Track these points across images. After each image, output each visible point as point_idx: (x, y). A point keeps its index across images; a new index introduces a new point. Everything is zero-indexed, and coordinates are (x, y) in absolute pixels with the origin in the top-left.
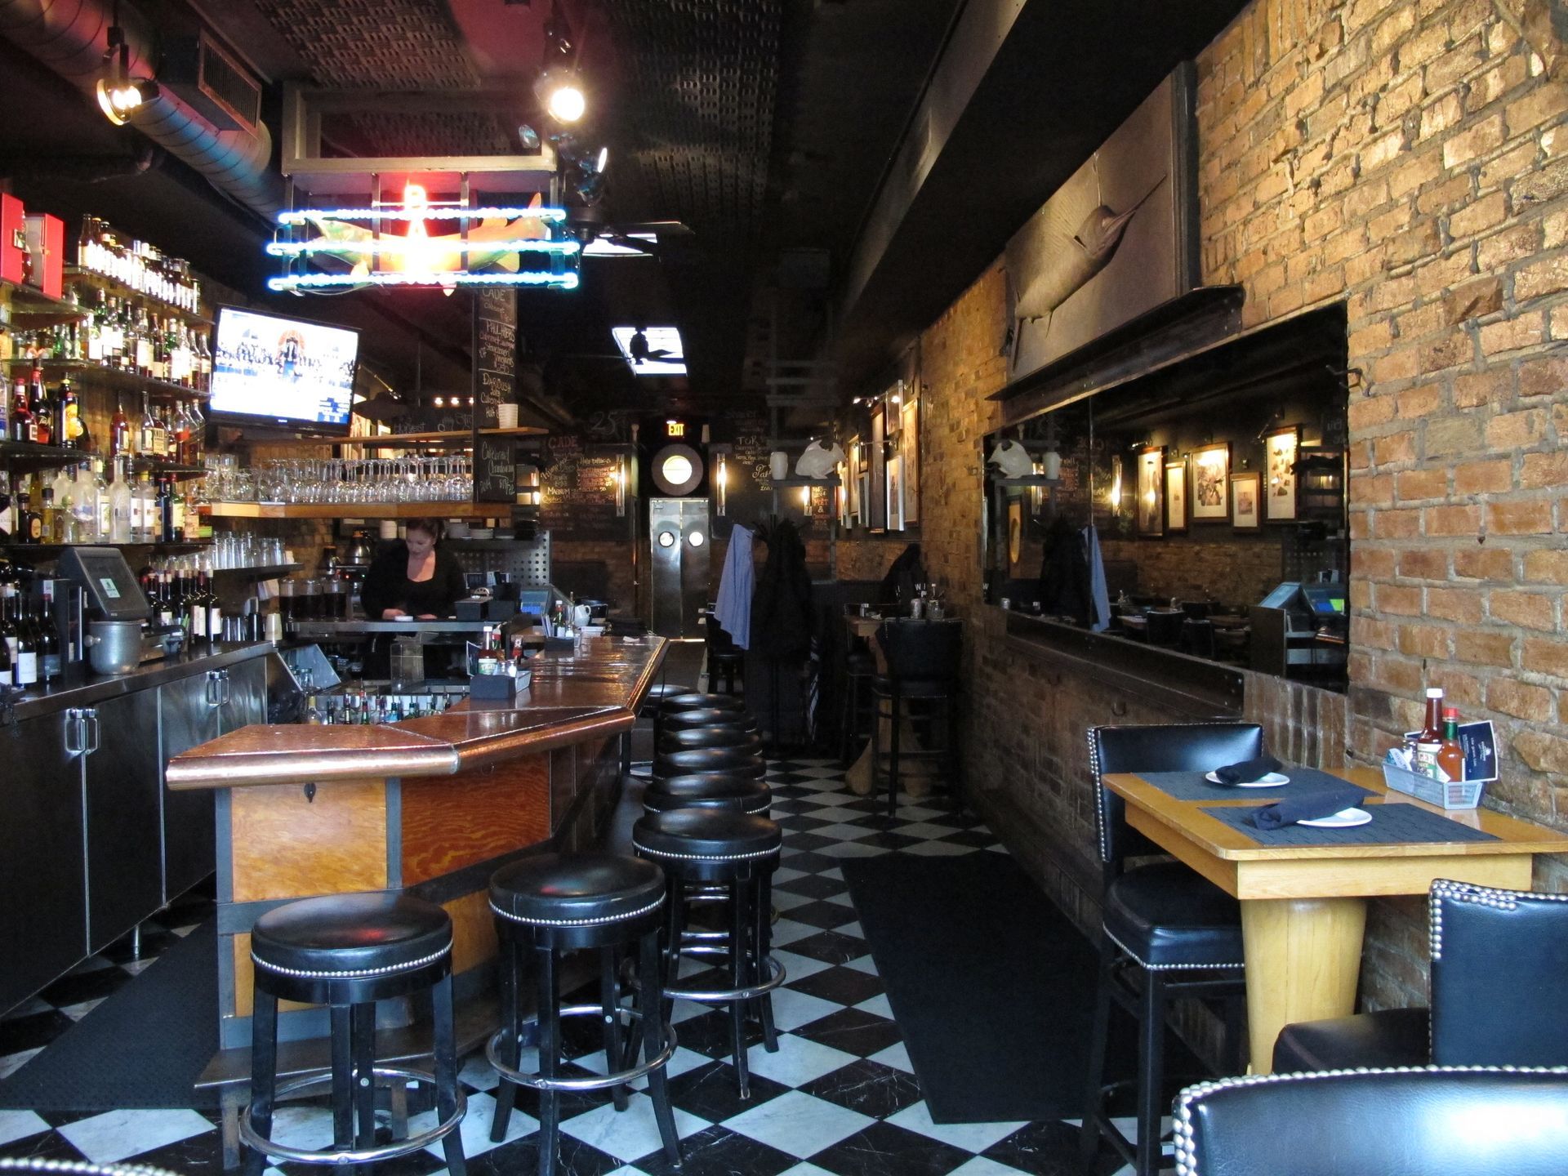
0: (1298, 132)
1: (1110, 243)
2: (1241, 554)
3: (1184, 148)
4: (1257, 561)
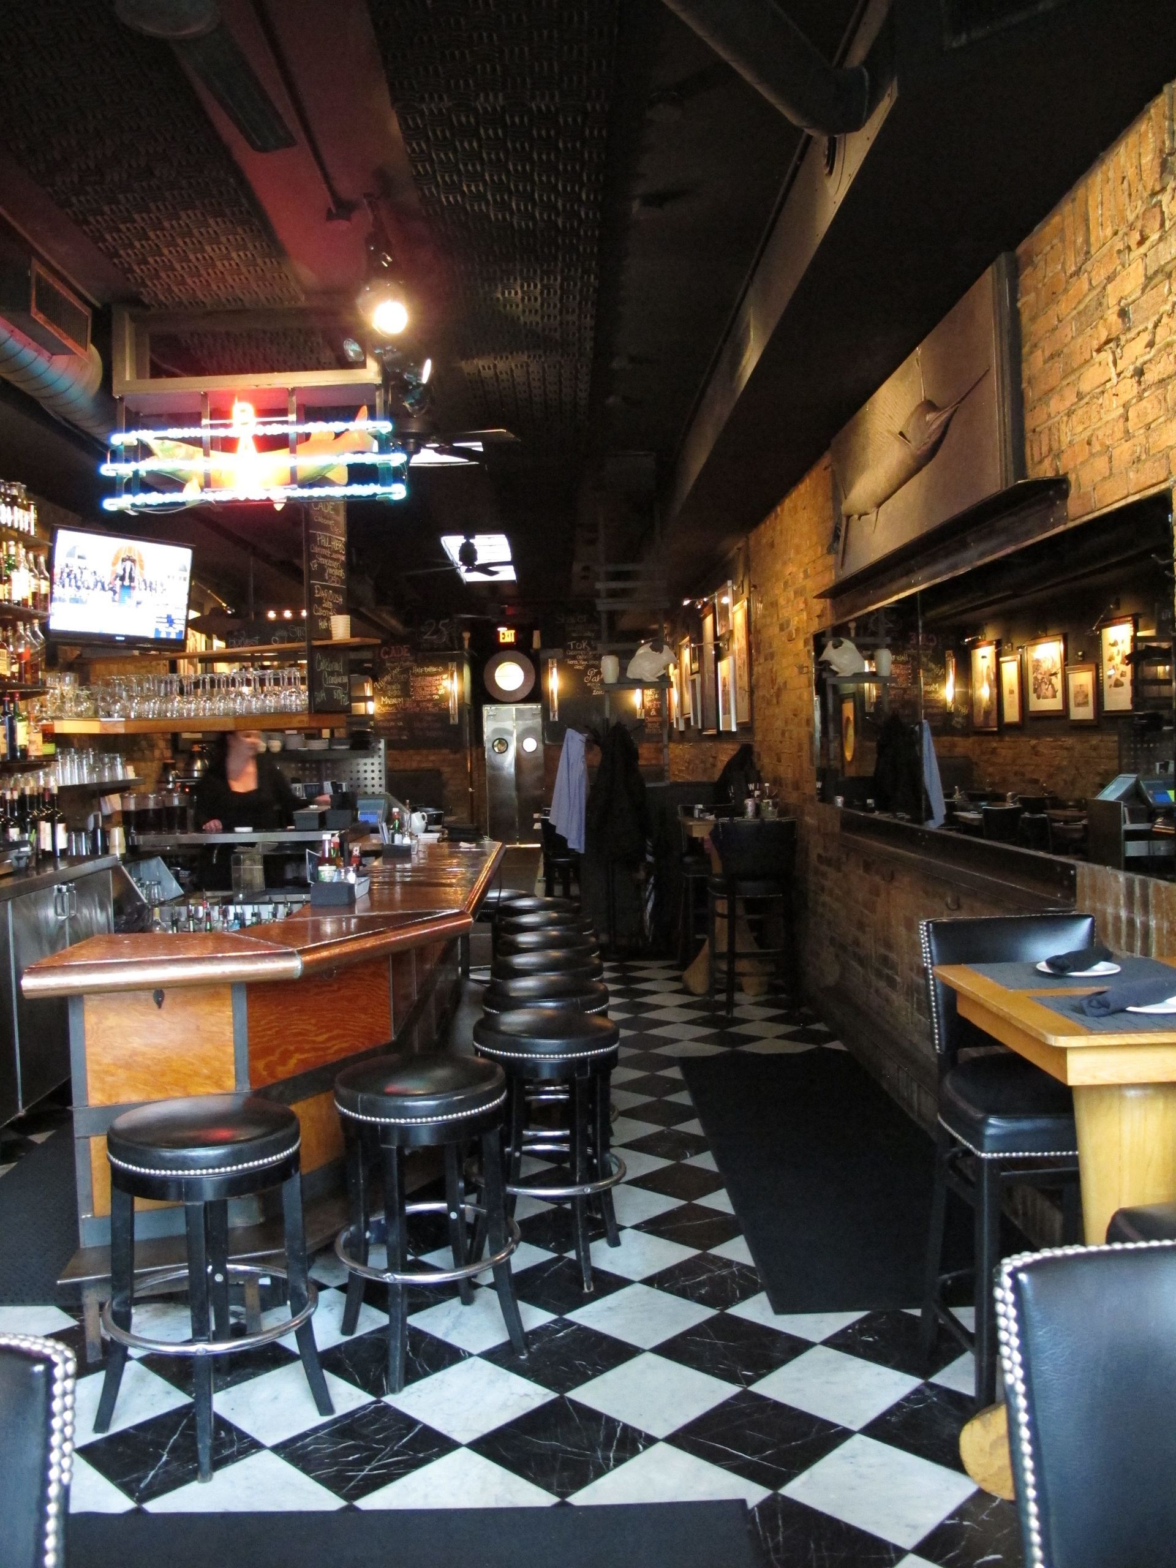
0: (1120, 321)
1: (934, 438)
3: (1006, 341)
4: (1094, 754)
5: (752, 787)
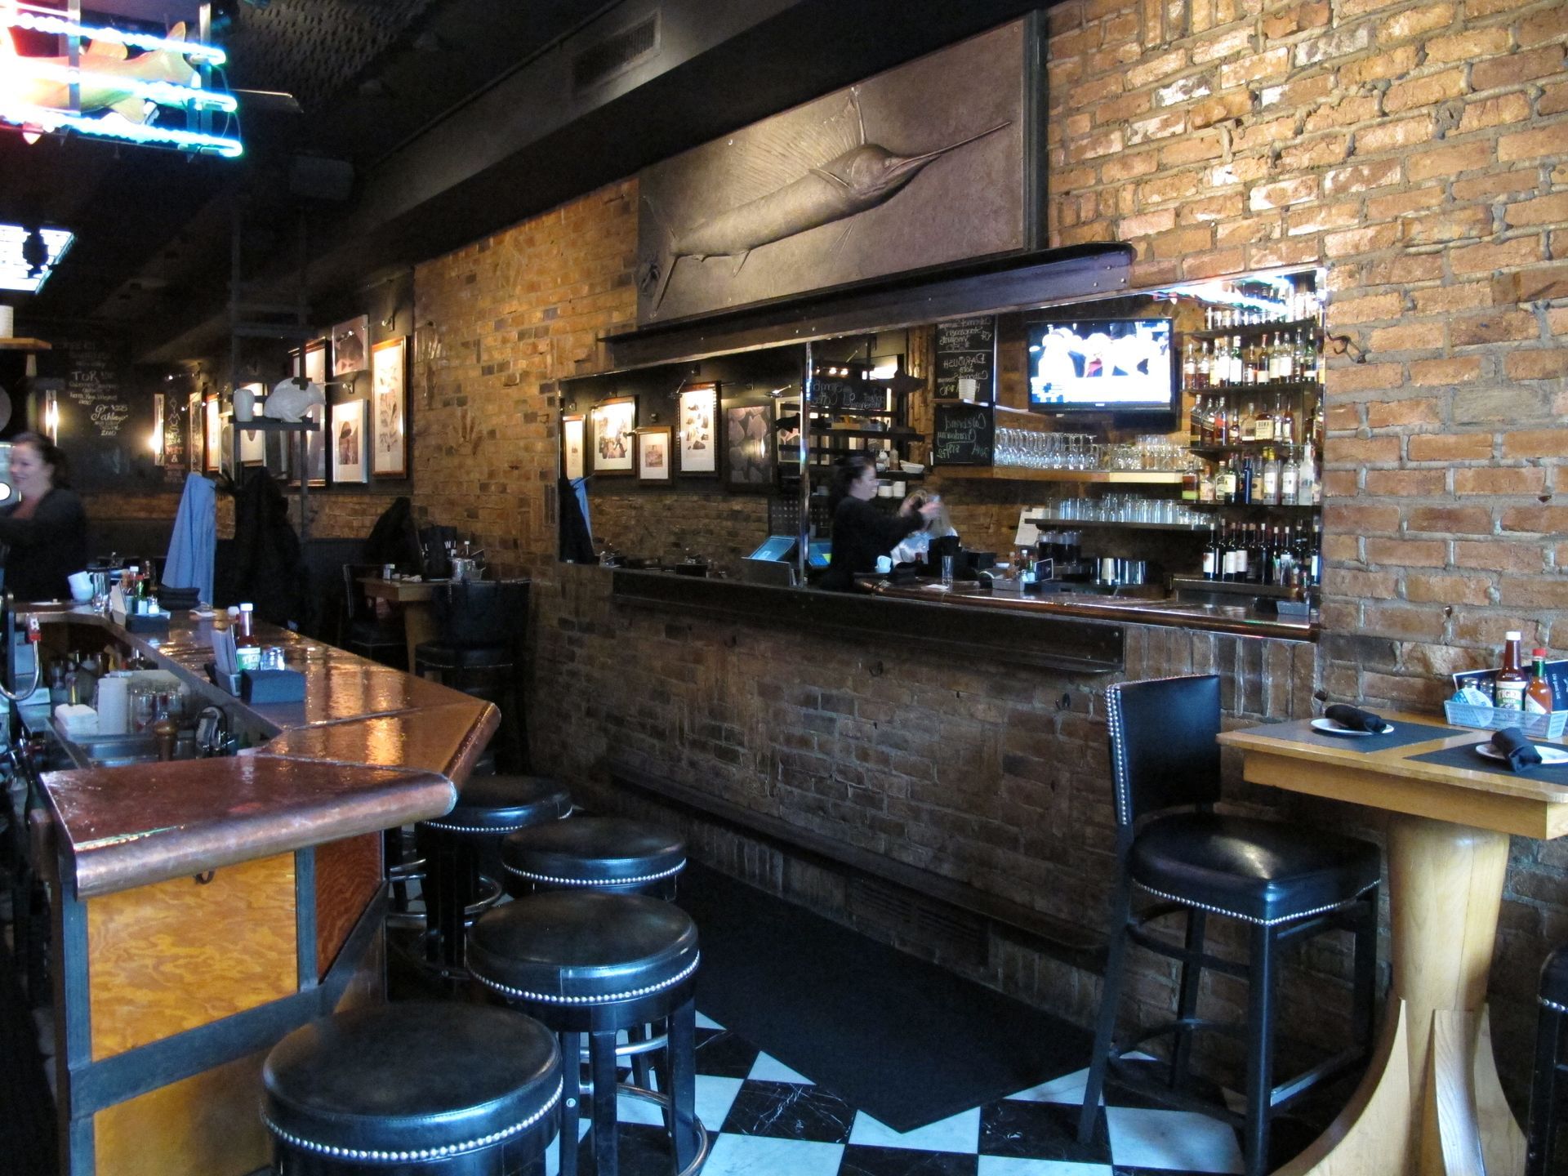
0: (1248, 102)
2: (648, 507)
3: (1036, 98)
5: (448, 545)
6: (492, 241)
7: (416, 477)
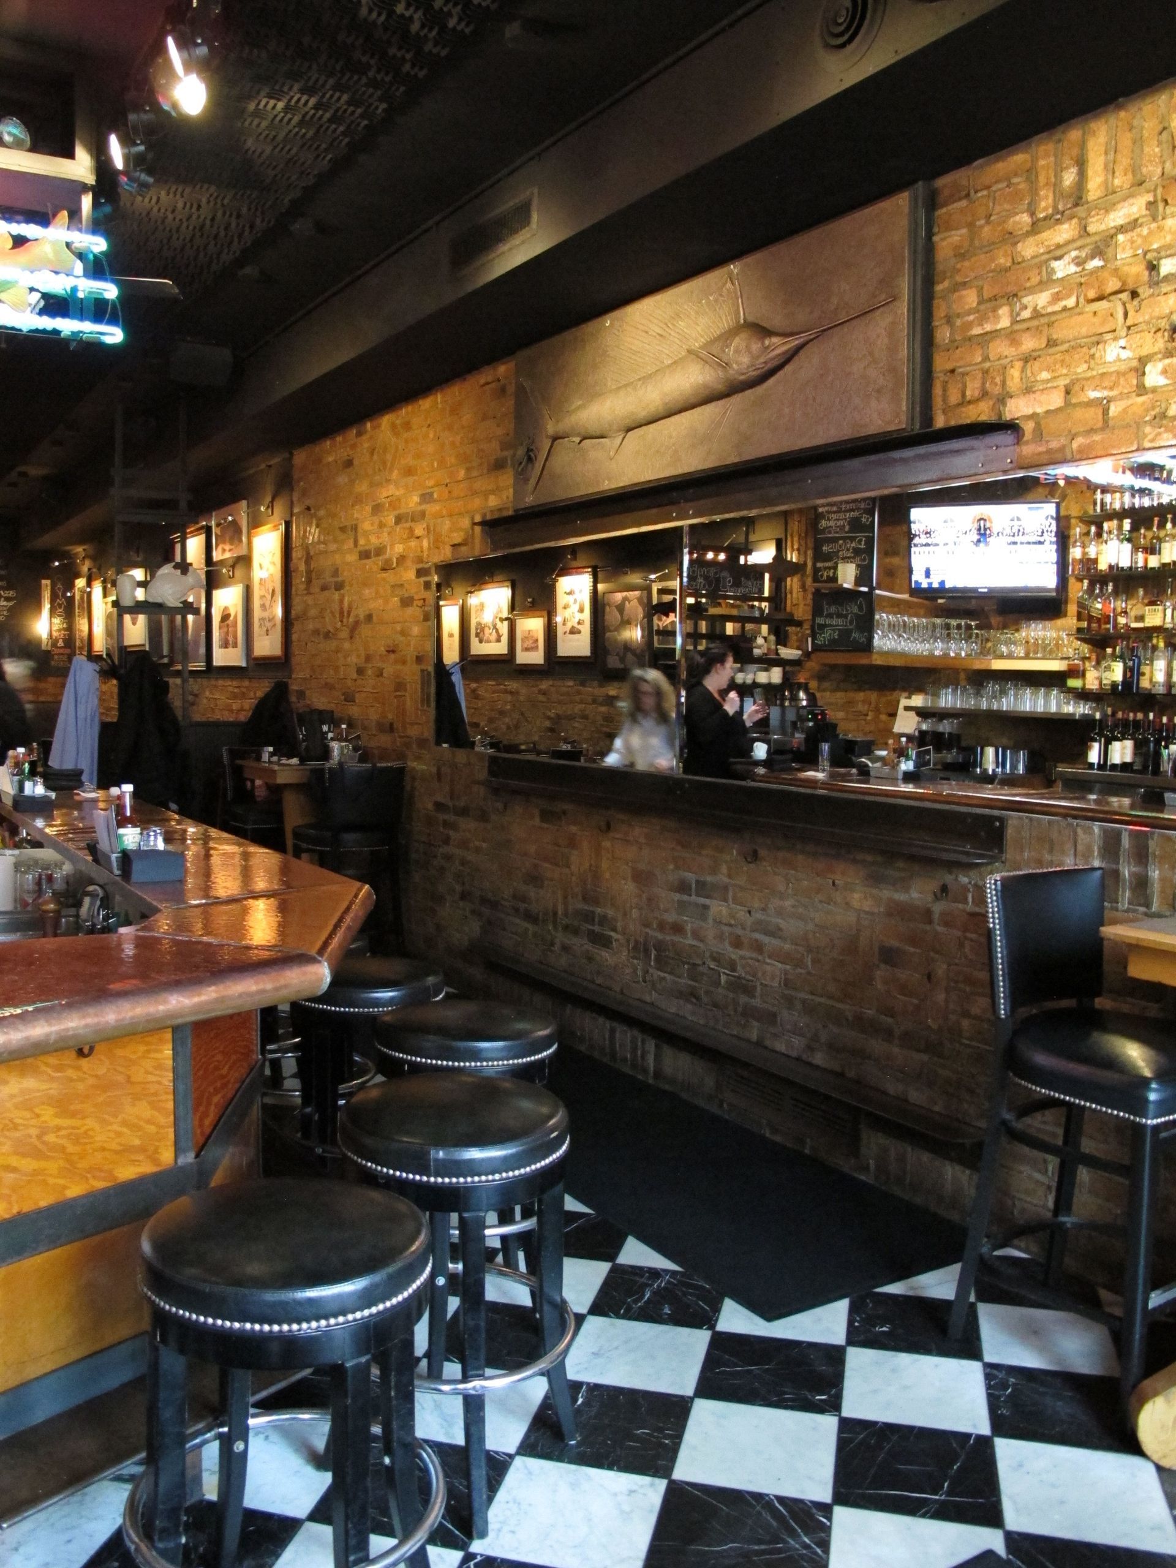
2: (523, 691)
5: (325, 728)
6: (369, 425)
7: (295, 661)
